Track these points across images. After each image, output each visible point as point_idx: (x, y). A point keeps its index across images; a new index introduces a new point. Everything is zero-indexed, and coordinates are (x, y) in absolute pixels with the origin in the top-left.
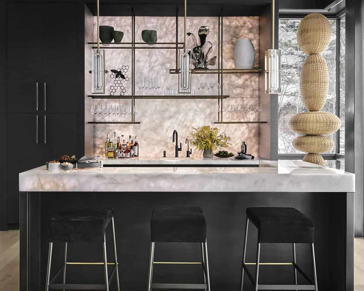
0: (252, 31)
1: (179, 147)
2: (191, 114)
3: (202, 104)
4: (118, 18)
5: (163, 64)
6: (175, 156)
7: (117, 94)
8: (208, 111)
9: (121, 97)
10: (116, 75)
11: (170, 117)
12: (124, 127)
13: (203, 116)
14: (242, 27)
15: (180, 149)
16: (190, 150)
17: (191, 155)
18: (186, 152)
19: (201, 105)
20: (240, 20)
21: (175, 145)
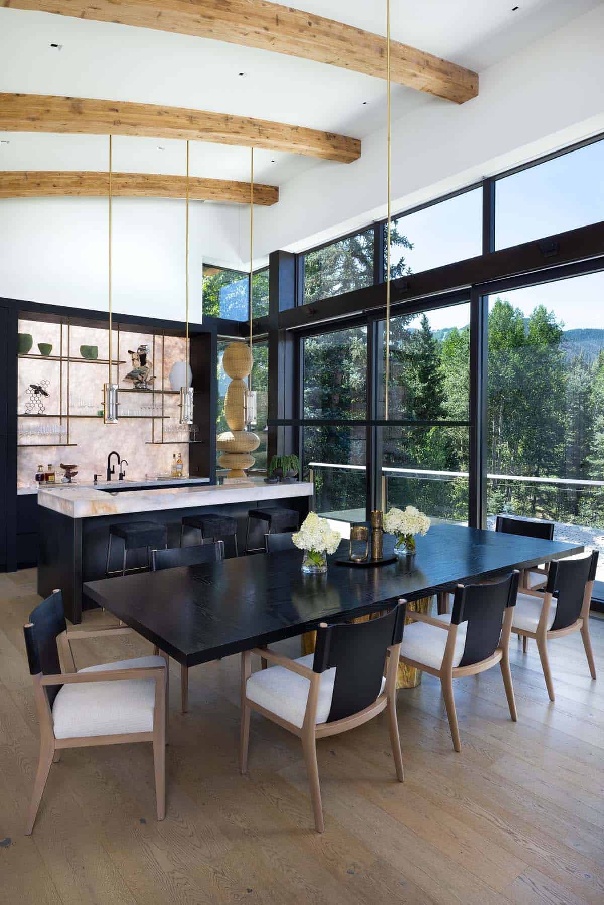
0: (183, 352)
1: (112, 470)
2: (123, 434)
3: (134, 423)
4: (38, 324)
5: (92, 380)
6: (107, 479)
7: (35, 412)
8: (140, 431)
9: (39, 416)
10: (35, 391)
11: (100, 438)
12: (46, 449)
13: (134, 437)
14: (174, 347)
15: (113, 472)
16: (123, 472)
17: (124, 477)
18: (119, 475)
19: (133, 425)
20: (172, 340)
21: (107, 468)
